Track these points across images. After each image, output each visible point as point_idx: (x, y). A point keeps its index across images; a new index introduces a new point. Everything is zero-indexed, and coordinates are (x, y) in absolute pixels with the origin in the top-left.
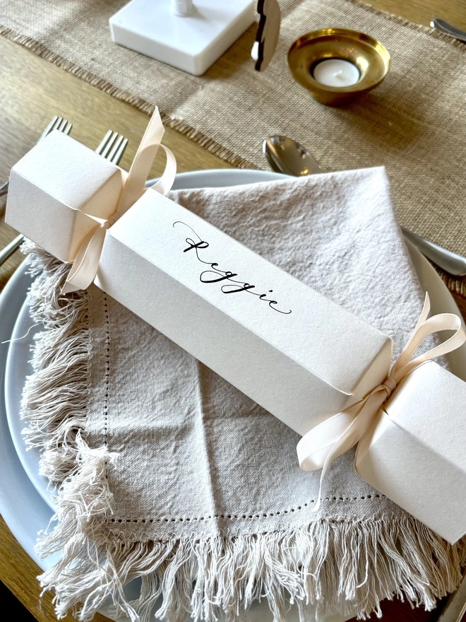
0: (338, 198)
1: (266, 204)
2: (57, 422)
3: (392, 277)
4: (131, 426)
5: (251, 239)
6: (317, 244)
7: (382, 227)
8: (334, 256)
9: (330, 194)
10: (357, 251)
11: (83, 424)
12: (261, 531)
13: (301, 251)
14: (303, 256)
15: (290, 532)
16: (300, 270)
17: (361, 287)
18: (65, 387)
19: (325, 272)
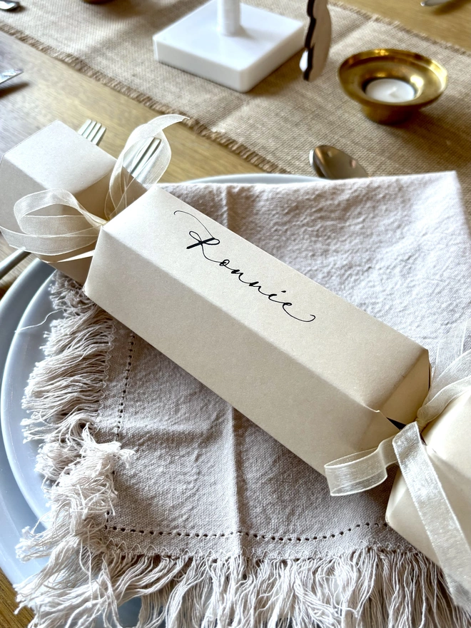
0: (403, 202)
1: (323, 204)
2: (63, 414)
3: (462, 281)
4: (148, 427)
5: (303, 239)
6: (378, 248)
7: (451, 230)
8: (396, 260)
9: (393, 197)
10: (423, 254)
11: (93, 419)
12: (293, 557)
13: (358, 254)
14: (362, 259)
15: (329, 560)
16: (357, 274)
17: (426, 291)
18: (76, 378)
19: (385, 277)
